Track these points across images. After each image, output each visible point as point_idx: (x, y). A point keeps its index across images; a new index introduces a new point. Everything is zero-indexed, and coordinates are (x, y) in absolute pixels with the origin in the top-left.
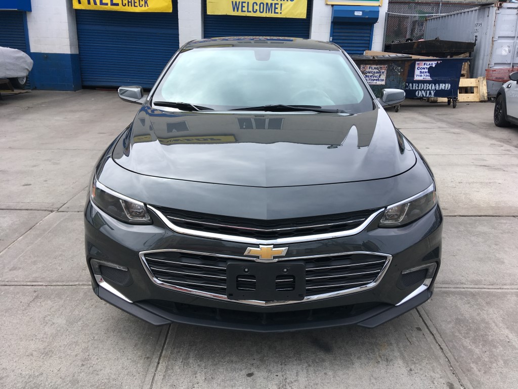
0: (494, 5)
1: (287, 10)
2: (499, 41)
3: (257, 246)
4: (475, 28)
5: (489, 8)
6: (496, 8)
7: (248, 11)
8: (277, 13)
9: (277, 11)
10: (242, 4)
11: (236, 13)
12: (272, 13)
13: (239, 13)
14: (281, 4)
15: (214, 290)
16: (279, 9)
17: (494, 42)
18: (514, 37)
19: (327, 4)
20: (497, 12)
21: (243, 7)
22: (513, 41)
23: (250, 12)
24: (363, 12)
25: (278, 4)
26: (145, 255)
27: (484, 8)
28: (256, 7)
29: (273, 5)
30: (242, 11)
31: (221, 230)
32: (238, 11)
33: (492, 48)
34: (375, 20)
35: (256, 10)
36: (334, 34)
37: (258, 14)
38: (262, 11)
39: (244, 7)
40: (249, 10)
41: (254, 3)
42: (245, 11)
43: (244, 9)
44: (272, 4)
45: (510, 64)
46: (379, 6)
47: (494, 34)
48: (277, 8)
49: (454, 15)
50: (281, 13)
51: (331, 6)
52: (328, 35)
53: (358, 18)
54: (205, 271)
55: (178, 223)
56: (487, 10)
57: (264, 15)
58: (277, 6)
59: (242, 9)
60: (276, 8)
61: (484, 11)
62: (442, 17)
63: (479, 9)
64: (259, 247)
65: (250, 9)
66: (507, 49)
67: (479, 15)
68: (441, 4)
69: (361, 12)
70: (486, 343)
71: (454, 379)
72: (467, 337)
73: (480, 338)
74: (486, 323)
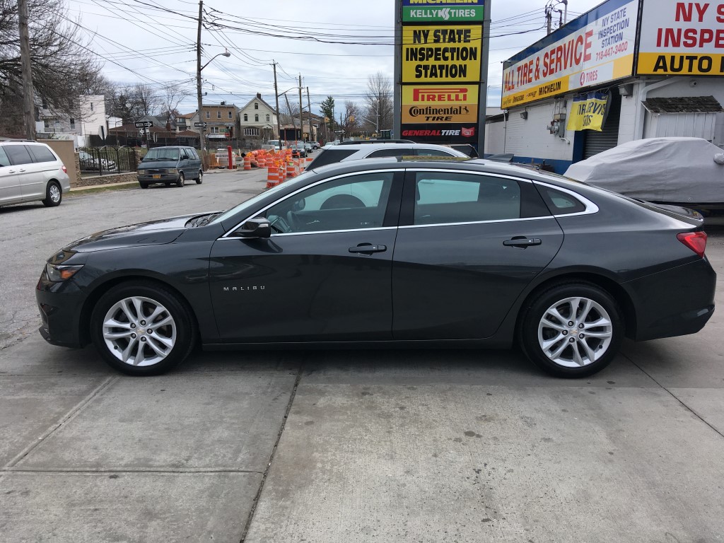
70: (21, 389)
71: (7, 374)
72: (35, 384)
73: (29, 388)
74: (42, 392)
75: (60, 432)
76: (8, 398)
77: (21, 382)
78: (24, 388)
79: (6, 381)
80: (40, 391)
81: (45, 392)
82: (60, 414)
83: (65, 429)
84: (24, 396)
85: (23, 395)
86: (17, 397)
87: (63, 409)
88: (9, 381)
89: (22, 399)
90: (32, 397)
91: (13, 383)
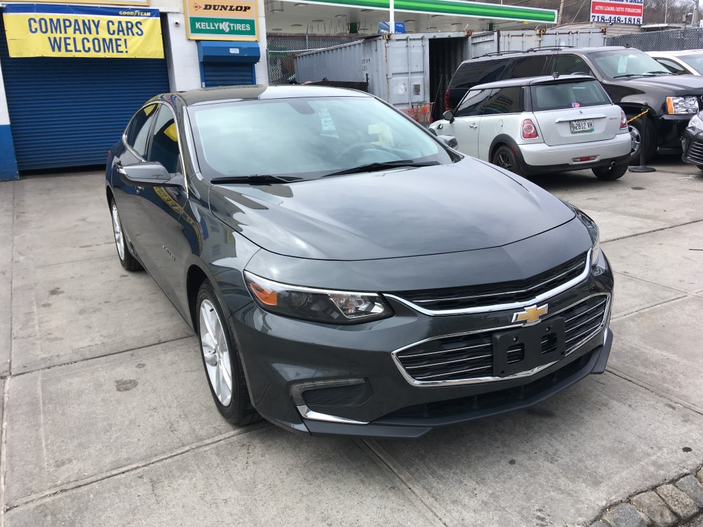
0: (381, 37)
1: (135, 48)
2: (394, 79)
3: (522, 309)
4: (363, 65)
5: (376, 41)
6: (385, 41)
7: (76, 51)
8: (122, 52)
9: (120, 49)
10: (65, 41)
11: (56, 54)
12: (113, 52)
13: (63, 54)
14: (125, 40)
15: (478, 373)
16: (123, 46)
17: (389, 80)
18: (408, 73)
19: (189, 40)
20: (387, 45)
21: (66, 44)
22: (407, 78)
23: (80, 51)
24: (240, 48)
25: (120, 40)
26: (398, 354)
27: (370, 41)
28: (89, 45)
29: (114, 42)
30: (67, 50)
31: (478, 302)
32: (60, 50)
33: (388, 87)
34: (257, 59)
35: (89, 48)
36: (207, 78)
37: (92, 54)
38: (97, 49)
39: (69, 44)
40: (78, 49)
41: (83, 40)
42: (71, 51)
43: (69, 48)
44: (111, 40)
45: (408, 103)
46: (256, 41)
47: (387, 70)
48: (120, 46)
49: (332, 50)
50: (127, 52)
51: (195, 42)
52: (198, 79)
53: (234, 56)
54: (469, 353)
55: (429, 305)
56: (373, 44)
57: (102, 55)
58: (119, 42)
59: (66, 48)
60: (118, 46)
61: (371, 44)
62: (316, 53)
63: (364, 43)
64: (524, 310)
65: (80, 47)
66: (403, 87)
67: (364, 49)
68: (307, 38)
69: (238, 50)
70: (655, 365)
71: (666, 401)
72: (637, 365)
73: (646, 362)
74: (637, 349)
75: (641, 305)
76: (674, 357)
77: (652, 375)
78: (652, 363)
79: (671, 388)
80: (636, 352)
81: (631, 348)
82: (632, 319)
83: (636, 306)
84: (657, 351)
85: (656, 353)
86: (665, 353)
87: (626, 322)
88: (666, 385)
89: (659, 349)
90: (648, 347)
91: (663, 378)
